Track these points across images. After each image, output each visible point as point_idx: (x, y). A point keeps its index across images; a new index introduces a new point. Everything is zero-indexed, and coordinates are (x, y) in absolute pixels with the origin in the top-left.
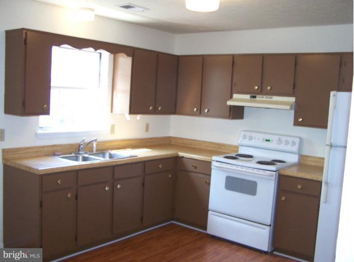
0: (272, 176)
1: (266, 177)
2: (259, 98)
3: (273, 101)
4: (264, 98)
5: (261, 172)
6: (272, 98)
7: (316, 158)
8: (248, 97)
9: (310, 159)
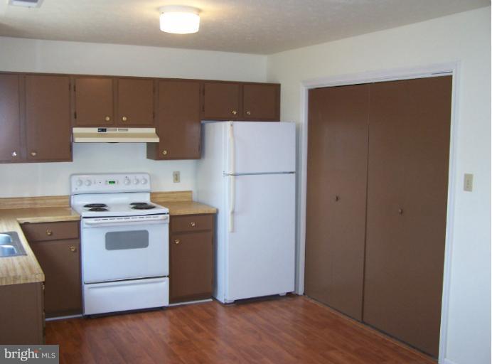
0: (167, 218)
1: (159, 222)
2: (110, 131)
3: (129, 134)
4: (118, 131)
5: (152, 218)
6: (127, 130)
7: (166, 193)
8: (95, 130)
9: (159, 196)
